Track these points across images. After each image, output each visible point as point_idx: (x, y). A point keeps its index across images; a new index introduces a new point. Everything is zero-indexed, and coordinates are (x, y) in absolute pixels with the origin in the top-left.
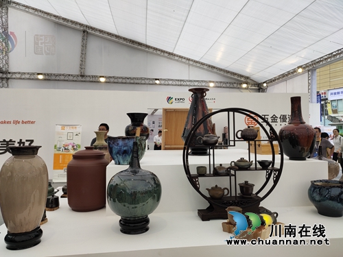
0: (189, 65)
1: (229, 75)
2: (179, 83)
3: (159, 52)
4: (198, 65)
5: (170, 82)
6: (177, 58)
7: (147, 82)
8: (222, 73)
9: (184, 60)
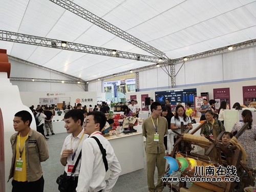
0: (50, 72)
1: (71, 77)
2: (45, 81)
3: (33, 65)
4: (55, 72)
5: (40, 80)
6: (43, 68)
7: (27, 80)
8: (67, 76)
9: (47, 69)
